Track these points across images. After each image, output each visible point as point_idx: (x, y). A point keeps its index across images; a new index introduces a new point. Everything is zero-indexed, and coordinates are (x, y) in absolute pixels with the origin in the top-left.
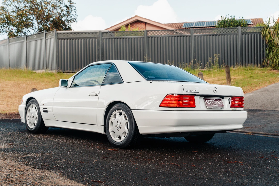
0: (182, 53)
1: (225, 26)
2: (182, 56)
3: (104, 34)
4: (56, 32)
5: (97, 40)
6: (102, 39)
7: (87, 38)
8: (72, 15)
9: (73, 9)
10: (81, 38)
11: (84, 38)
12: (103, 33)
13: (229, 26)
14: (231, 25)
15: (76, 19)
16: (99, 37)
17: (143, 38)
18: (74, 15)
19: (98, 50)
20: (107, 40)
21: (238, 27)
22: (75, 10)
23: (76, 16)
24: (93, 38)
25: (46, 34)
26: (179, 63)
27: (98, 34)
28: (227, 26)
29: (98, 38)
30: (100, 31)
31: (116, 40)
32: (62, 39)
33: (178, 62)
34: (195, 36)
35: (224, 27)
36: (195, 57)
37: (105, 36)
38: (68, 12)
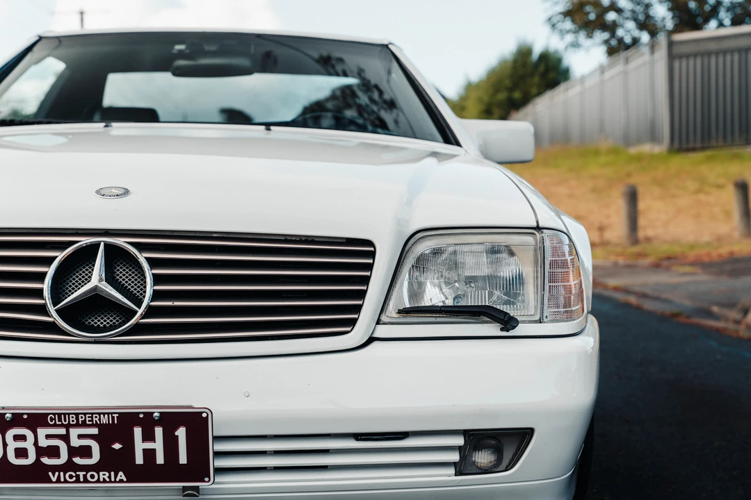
4: (668, 37)
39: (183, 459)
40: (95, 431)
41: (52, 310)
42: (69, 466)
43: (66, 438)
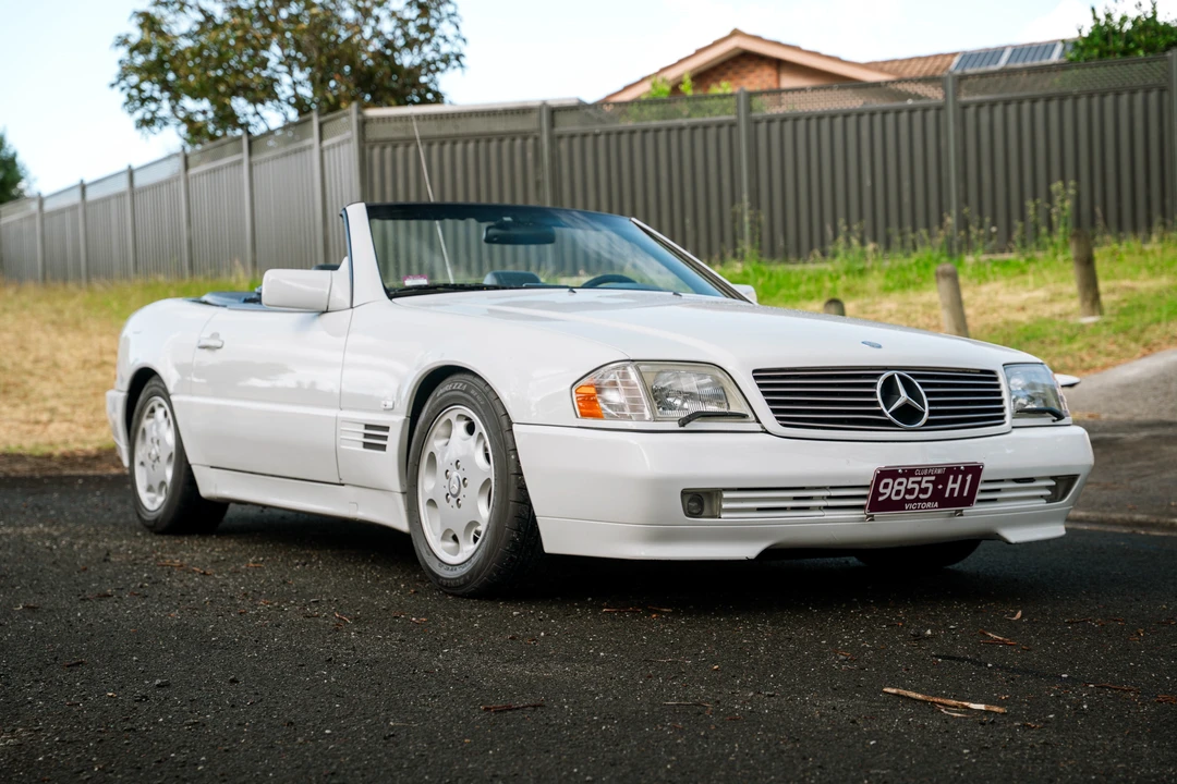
0: (906, 184)
1: (1109, 53)
2: (906, 198)
3: (559, 117)
4: (359, 113)
5: (530, 141)
6: (555, 139)
7: (488, 137)
8: (441, 41)
9: (444, 15)
10: (466, 139)
11: (477, 138)
12: (556, 113)
13: (1125, 53)
14: (1138, 46)
15: (458, 57)
16: (540, 130)
17: (732, 125)
18: (450, 38)
19: (538, 185)
20: (577, 141)
21: (1169, 54)
22: (454, 19)
23: (460, 42)
24: (513, 136)
25: (321, 125)
26: (894, 229)
27: (534, 116)
28: (1115, 53)
29: (537, 134)
30: (544, 103)
31: (613, 138)
32: (383, 143)
33: (887, 224)
34: (965, 107)
35: (1101, 55)
36: (965, 200)
37: (567, 125)
38: (424, 28)
39: (965, 494)
40: (933, 478)
41: (887, 413)
42: (917, 500)
43: (919, 483)
